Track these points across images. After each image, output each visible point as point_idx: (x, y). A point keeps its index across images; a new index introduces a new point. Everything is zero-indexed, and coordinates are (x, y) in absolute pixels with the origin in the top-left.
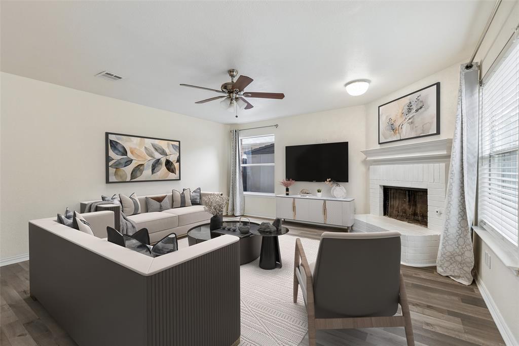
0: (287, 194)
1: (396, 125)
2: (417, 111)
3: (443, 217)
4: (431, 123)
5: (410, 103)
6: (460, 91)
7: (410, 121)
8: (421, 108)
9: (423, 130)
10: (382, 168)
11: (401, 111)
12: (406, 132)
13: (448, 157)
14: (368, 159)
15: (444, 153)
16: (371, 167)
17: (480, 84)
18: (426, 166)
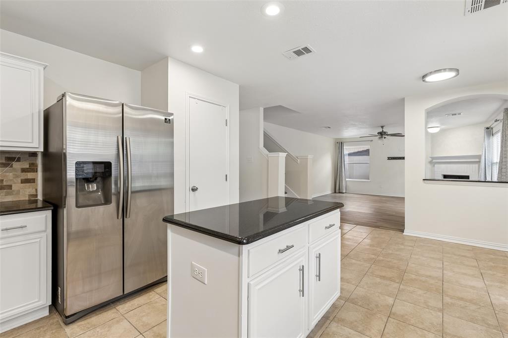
6: (484, 137)
10: (443, 166)
13: (480, 162)
14: (434, 161)
15: (478, 160)
16: (435, 165)
17: (492, 135)
18: (468, 165)
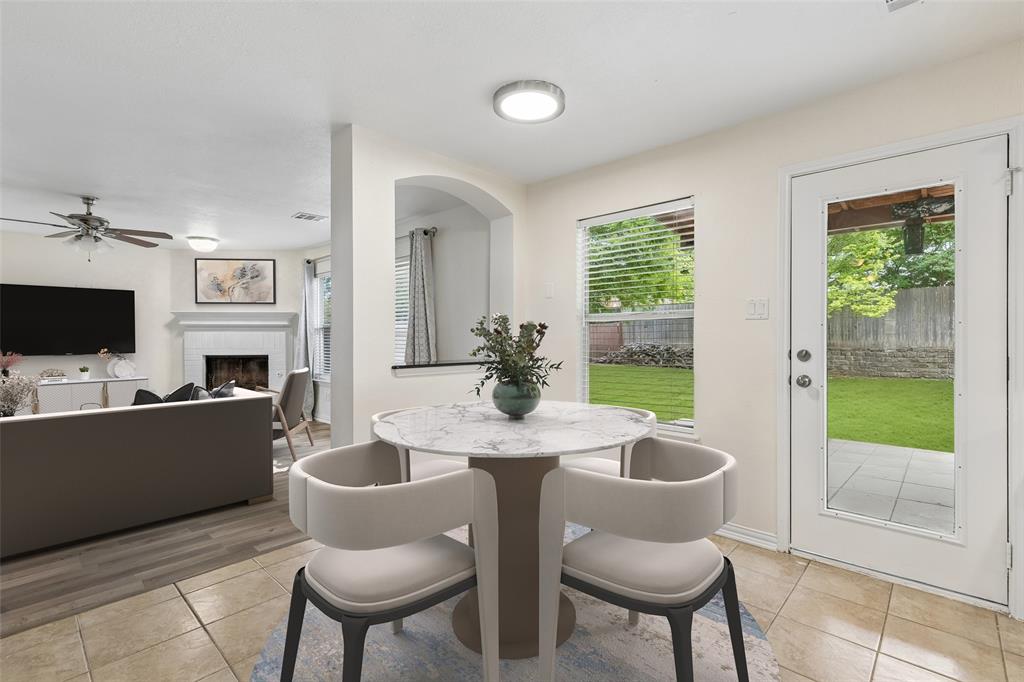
1: (226, 286)
2: (252, 278)
4: (268, 293)
5: (244, 268)
6: (304, 278)
7: (244, 286)
8: (256, 277)
11: (231, 273)
12: (238, 294)
15: (286, 323)
16: (186, 333)
17: (315, 276)
18: (265, 333)
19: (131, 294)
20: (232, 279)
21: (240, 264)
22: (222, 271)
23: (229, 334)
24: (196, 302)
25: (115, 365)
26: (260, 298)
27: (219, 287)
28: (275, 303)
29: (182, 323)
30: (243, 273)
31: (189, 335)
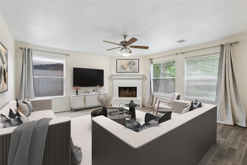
0: (77, 94)
1: (125, 67)
2: (132, 65)
3: (141, 93)
4: (137, 69)
5: (130, 62)
7: (130, 67)
8: (134, 64)
9: (134, 70)
11: (126, 63)
12: (128, 70)
16: (114, 80)
17: (152, 63)
18: (136, 80)
19: (103, 70)
20: (127, 65)
21: (129, 61)
22: (124, 63)
23: (126, 81)
24: (117, 72)
25: (100, 89)
26: (134, 71)
27: (123, 68)
28: (139, 72)
29: (113, 77)
30: (130, 64)
31: (115, 81)
